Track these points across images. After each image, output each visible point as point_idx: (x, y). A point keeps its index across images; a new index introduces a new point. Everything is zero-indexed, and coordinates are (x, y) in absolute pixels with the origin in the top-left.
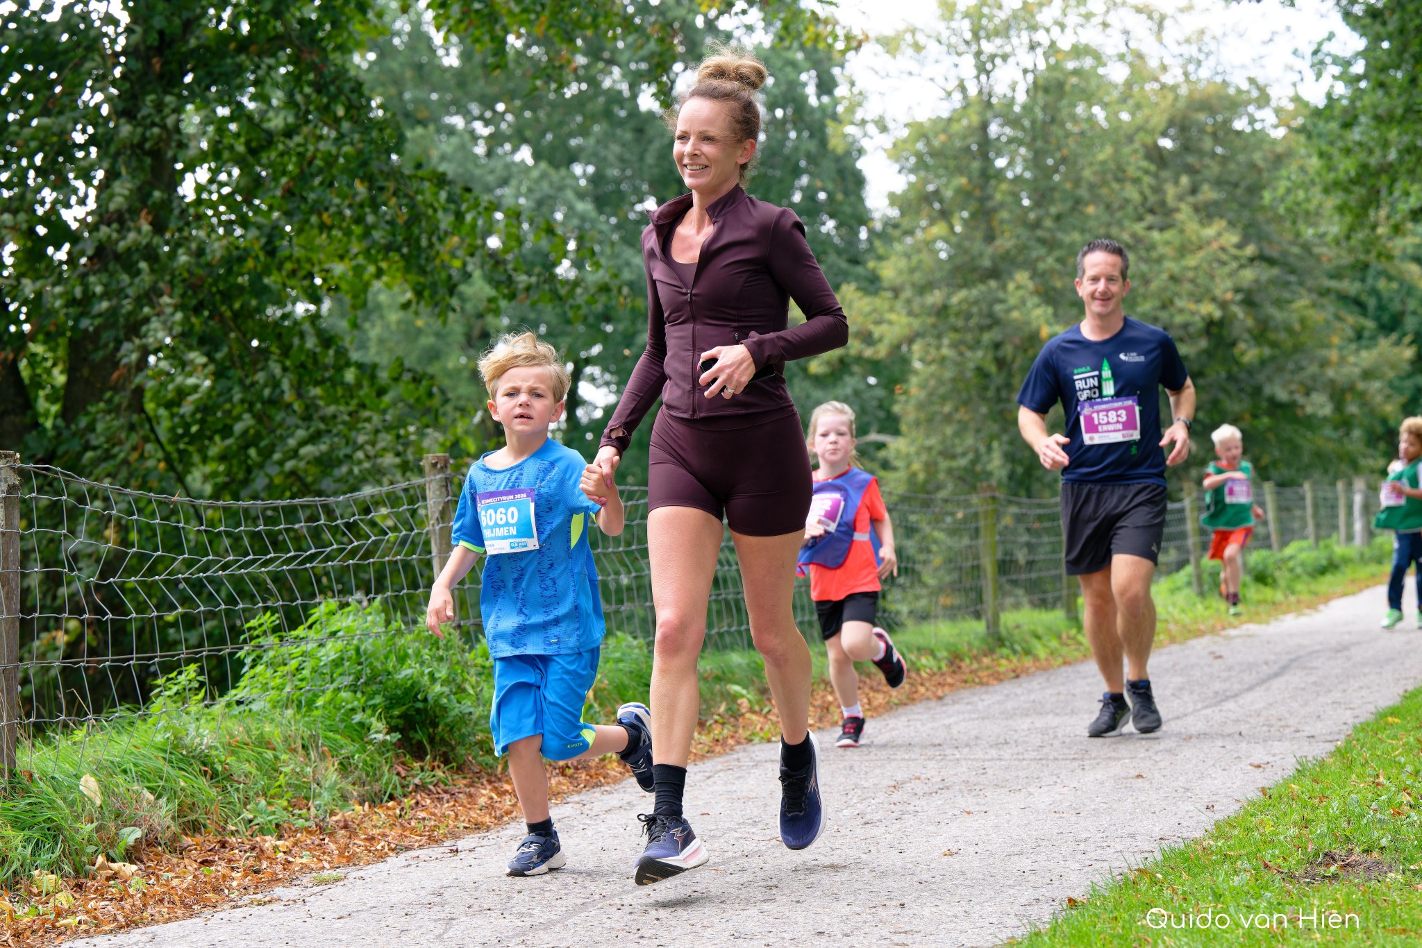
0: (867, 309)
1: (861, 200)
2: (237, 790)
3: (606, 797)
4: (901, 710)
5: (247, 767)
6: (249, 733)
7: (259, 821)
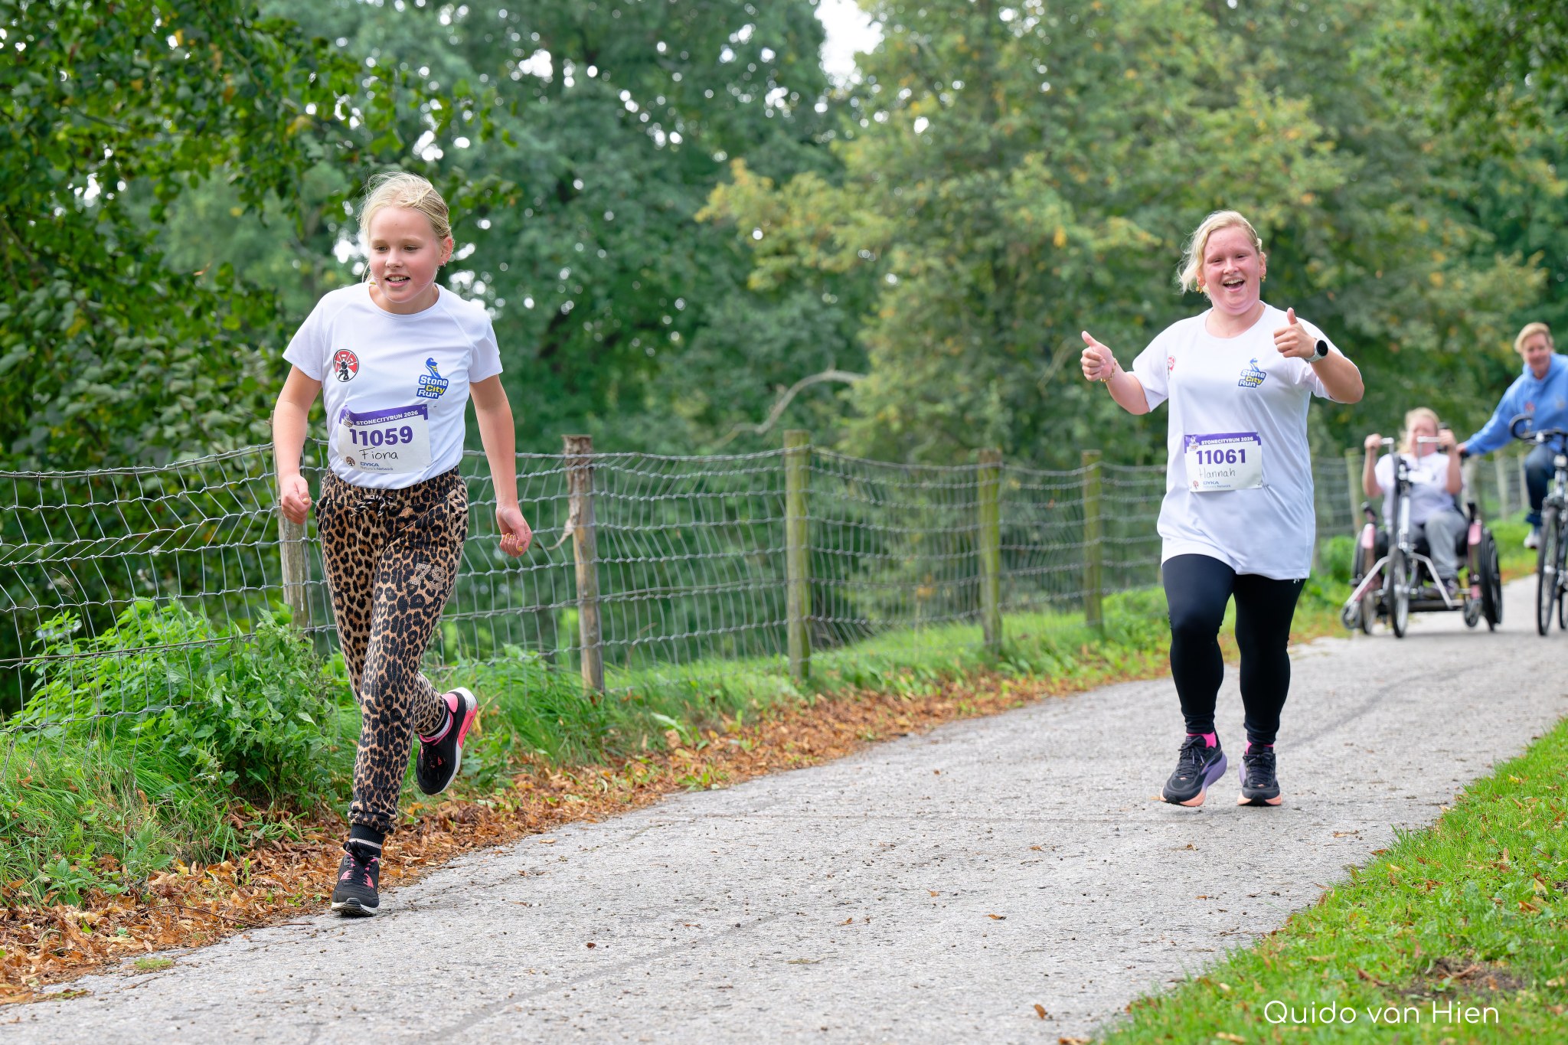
0: (827, 205)
1: (818, 60)
2: (31, 844)
3: (502, 861)
4: (877, 748)
5: (40, 814)
6: (43, 767)
7: (59, 885)
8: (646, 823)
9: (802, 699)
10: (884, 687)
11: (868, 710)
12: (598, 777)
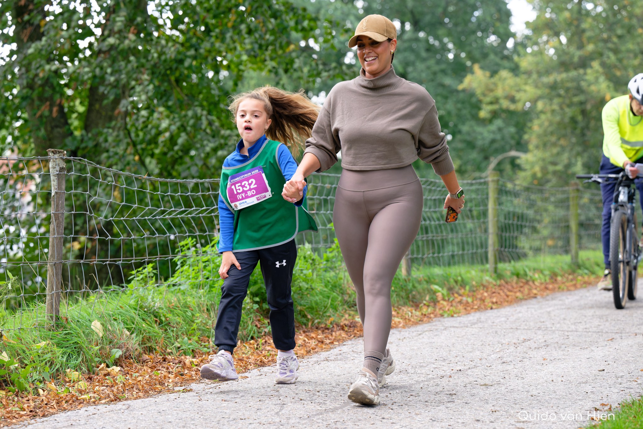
0: (512, 84)
1: (509, 26)
2: (173, 331)
4: (523, 302)
5: (179, 320)
6: (179, 301)
7: (183, 347)
8: (426, 329)
9: (494, 282)
10: (528, 278)
11: (521, 287)
12: (407, 311)
